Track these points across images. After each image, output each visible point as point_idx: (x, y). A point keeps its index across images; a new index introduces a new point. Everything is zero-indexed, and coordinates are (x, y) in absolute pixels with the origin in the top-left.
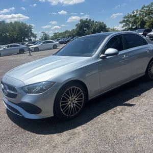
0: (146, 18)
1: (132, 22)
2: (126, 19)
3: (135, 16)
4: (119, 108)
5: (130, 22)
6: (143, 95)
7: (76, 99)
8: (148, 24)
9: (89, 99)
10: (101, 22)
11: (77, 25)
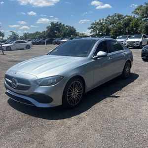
0: (110, 26)
1: (99, 29)
2: (93, 26)
3: (101, 24)
4: (108, 99)
5: (97, 29)
6: (123, 89)
7: (77, 91)
8: (112, 32)
9: (86, 92)
10: (71, 26)
11: (48, 28)
